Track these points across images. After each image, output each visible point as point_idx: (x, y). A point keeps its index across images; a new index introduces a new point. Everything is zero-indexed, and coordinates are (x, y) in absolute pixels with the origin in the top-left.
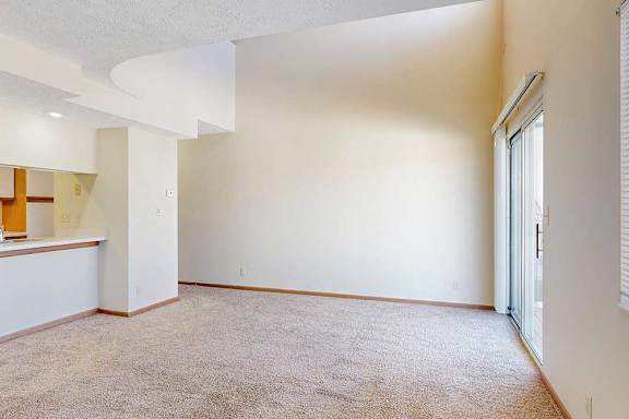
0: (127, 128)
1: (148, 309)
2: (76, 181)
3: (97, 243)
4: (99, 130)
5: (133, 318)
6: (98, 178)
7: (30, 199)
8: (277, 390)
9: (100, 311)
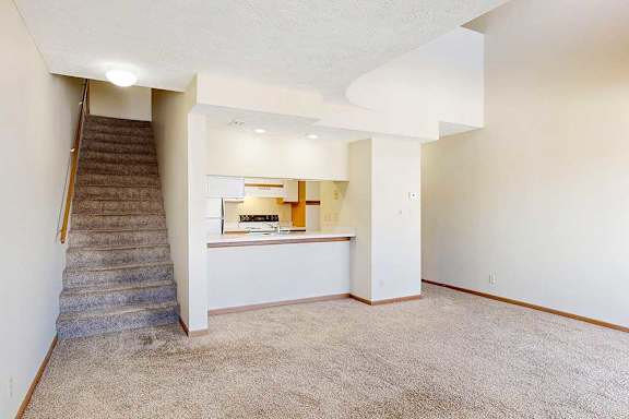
0: (370, 140)
1: (391, 301)
2: (335, 187)
3: (349, 238)
4: (351, 144)
5: (375, 307)
6: (349, 185)
7: (309, 203)
8: (475, 409)
9: (351, 296)
